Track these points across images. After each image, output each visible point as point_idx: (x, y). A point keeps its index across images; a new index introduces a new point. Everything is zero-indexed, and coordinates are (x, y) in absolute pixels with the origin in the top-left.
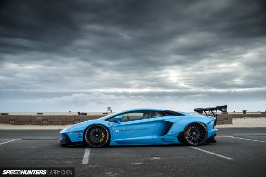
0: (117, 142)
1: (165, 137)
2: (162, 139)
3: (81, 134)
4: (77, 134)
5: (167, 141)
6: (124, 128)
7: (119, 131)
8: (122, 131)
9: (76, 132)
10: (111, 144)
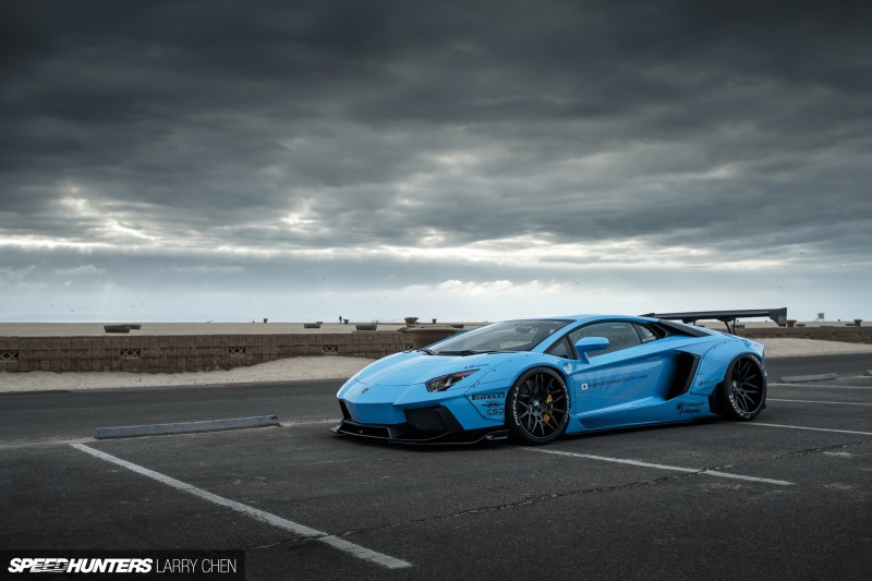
0: (583, 420)
1: (684, 398)
2: (679, 406)
3: (497, 400)
4: (484, 401)
5: (687, 411)
6: (599, 374)
7: (589, 386)
8: (595, 385)
9: (483, 395)
10: (570, 430)
